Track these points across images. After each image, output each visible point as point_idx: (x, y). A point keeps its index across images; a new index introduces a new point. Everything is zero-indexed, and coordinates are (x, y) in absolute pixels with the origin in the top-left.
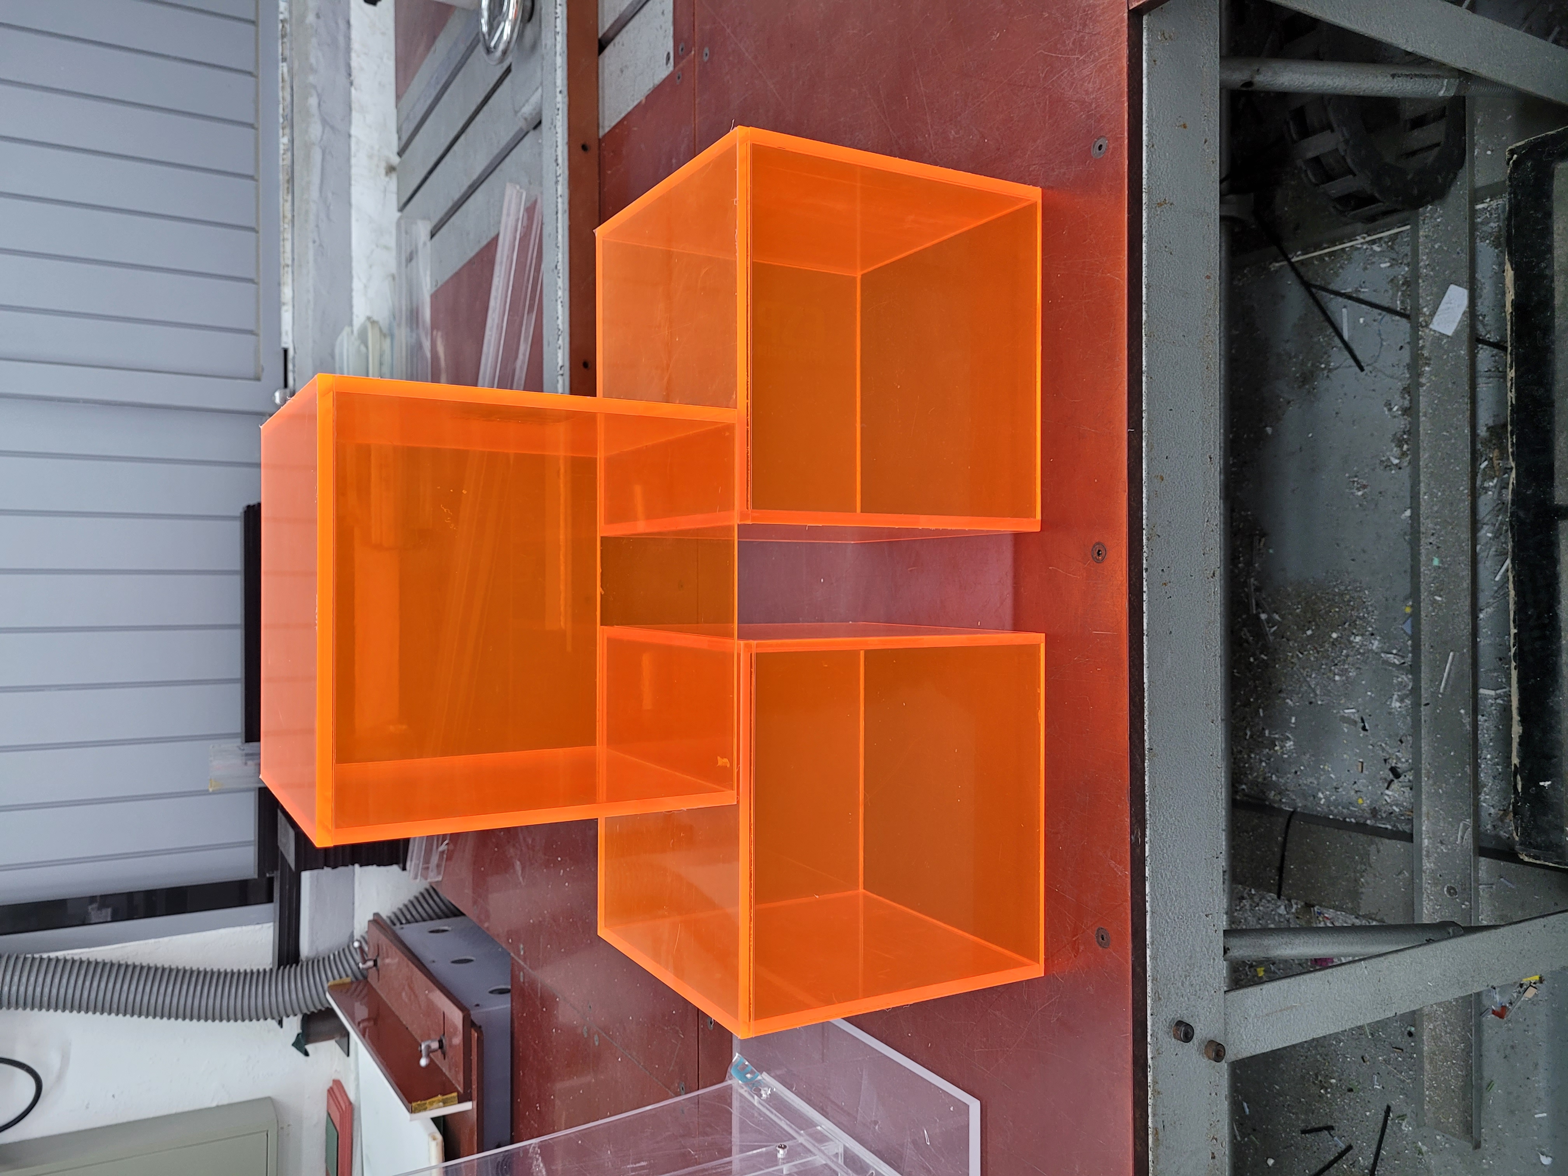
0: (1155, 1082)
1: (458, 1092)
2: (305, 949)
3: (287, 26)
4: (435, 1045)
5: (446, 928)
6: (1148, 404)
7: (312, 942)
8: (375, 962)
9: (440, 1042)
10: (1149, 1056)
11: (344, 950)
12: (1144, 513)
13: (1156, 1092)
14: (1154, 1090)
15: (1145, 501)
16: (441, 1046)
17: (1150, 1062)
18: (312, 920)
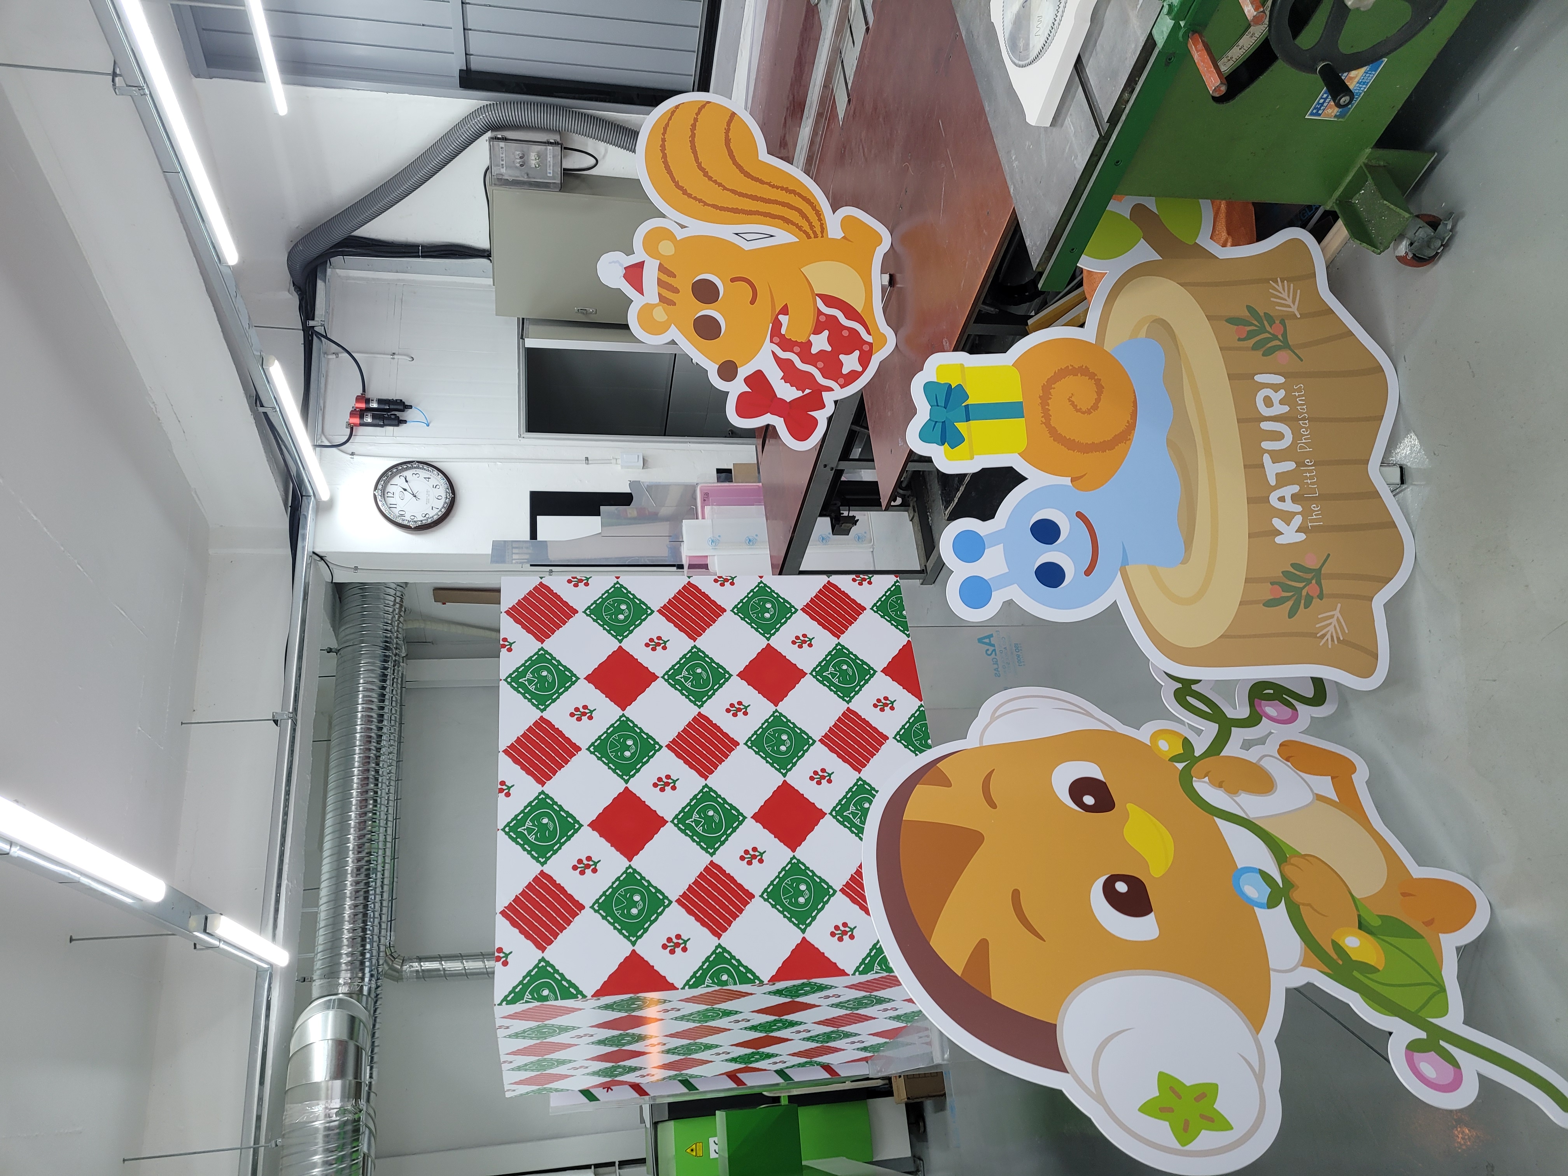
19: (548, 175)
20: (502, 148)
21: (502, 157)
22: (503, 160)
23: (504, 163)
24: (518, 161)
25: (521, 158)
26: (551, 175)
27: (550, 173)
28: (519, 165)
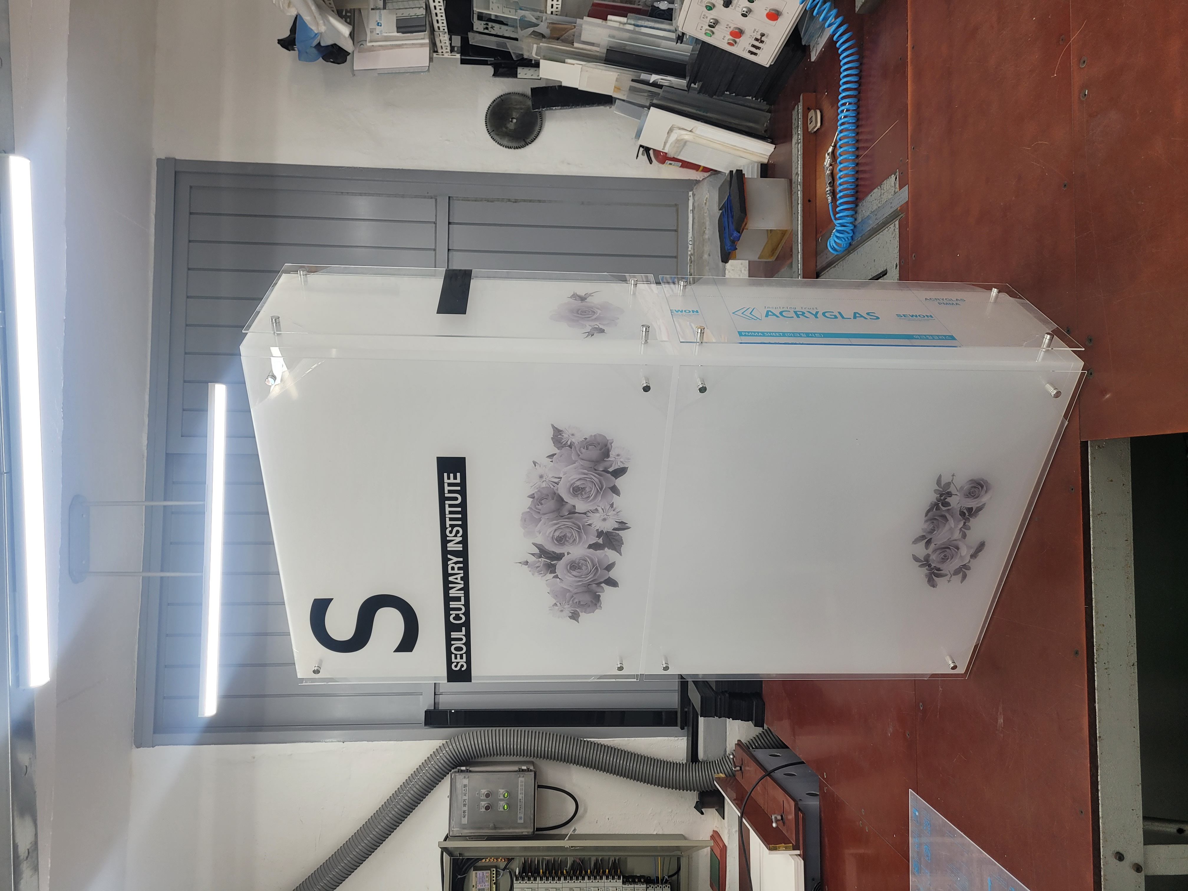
0: (1105, 875)
1: (793, 844)
2: (701, 755)
3: (692, 257)
4: (779, 817)
5: (779, 754)
6: (1095, 596)
7: (705, 752)
8: (741, 767)
9: (782, 816)
10: (1102, 864)
11: (722, 758)
12: (1094, 640)
13: (1105, 880)
14: (1104, 879)
15: (1094, 635)
16: (782, 819)
17: (1102, 866)
18: (705, 739)
19: (520, 821)
20: (465, 786)
21: (465, 800)
22: (465, 805)
23: (466, 808)
24: (483, 803)
25: (487, 795)
26: (522, 821)
27: (521, 818)
28: (484, 810)
